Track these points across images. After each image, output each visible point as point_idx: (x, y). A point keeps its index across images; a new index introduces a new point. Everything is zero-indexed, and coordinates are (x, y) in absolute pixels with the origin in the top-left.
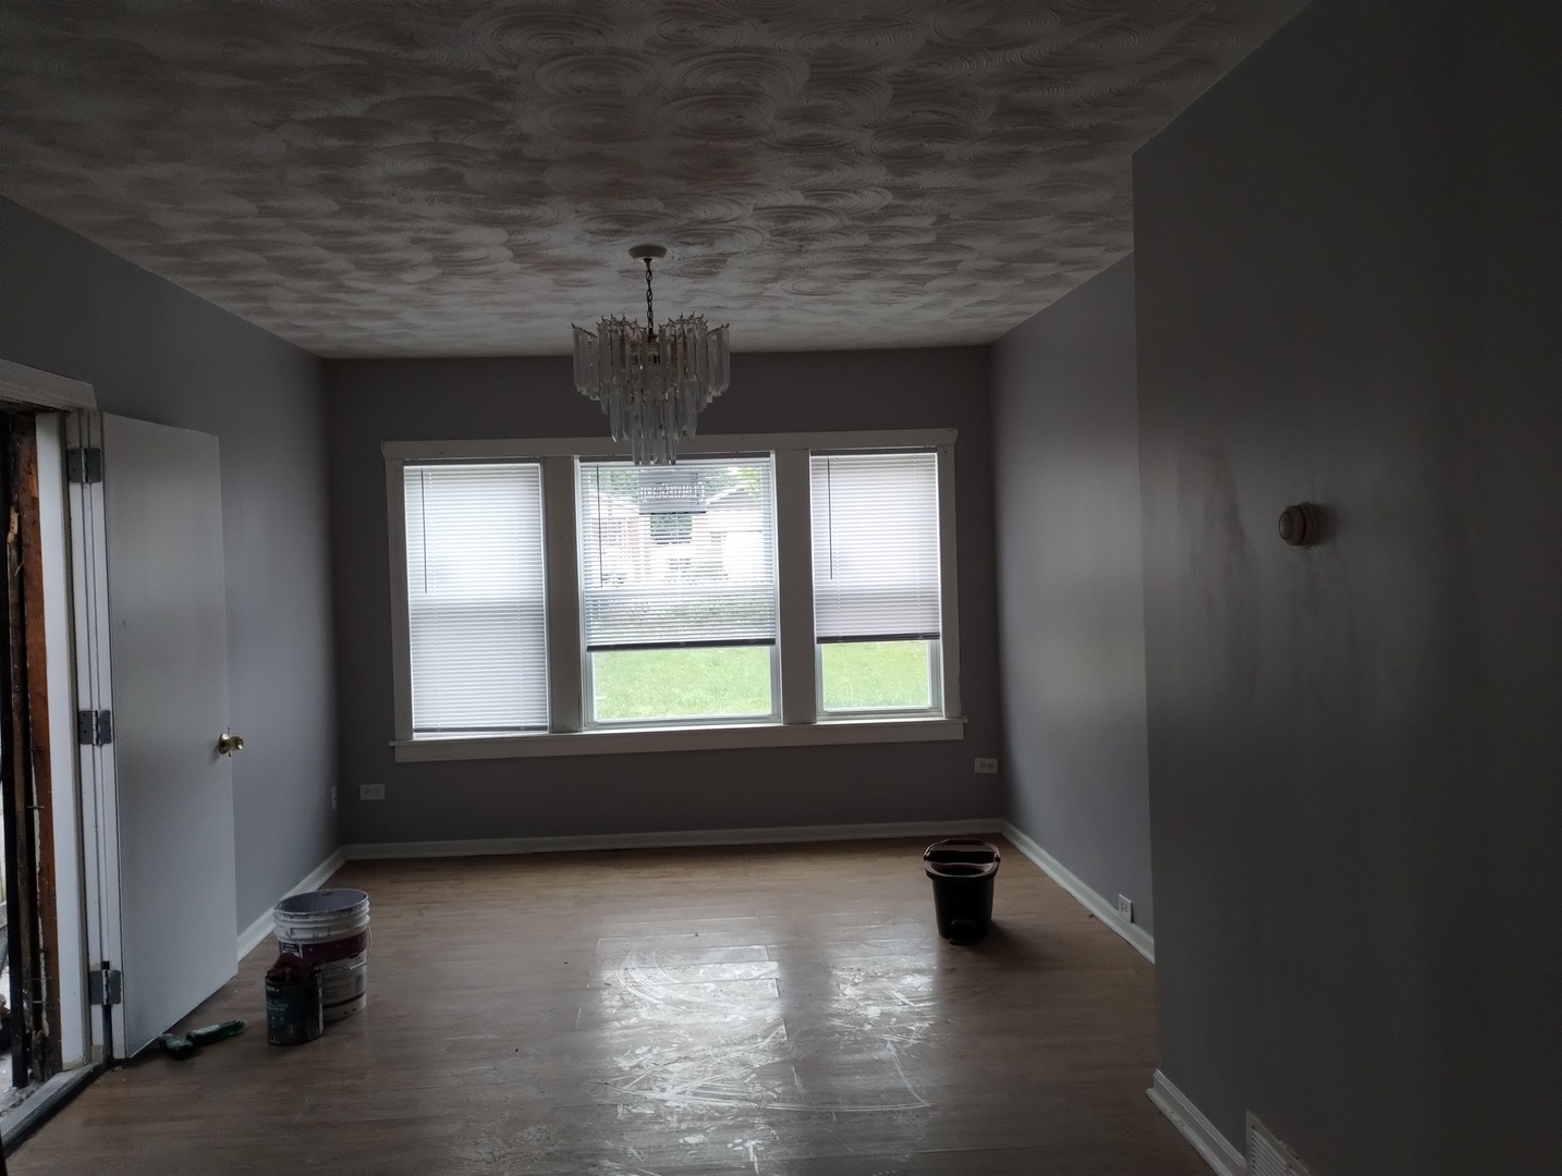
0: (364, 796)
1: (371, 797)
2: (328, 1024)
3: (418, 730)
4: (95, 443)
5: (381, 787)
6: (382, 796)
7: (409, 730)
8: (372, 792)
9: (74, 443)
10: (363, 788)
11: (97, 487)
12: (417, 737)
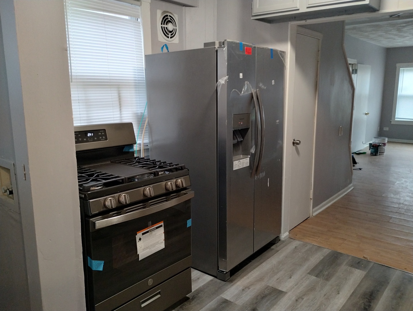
0: (384, 130)
1: (386, 130)
2: (379, 155)
3: (397, 118)
4: (356, 69)
5: (388, 128)
6: (388, 130)
7: (395, 118)
8: (386, 129)
9: (353, 69)
10: (384, 128)
11: (356, 74)
12: (396, 119)
